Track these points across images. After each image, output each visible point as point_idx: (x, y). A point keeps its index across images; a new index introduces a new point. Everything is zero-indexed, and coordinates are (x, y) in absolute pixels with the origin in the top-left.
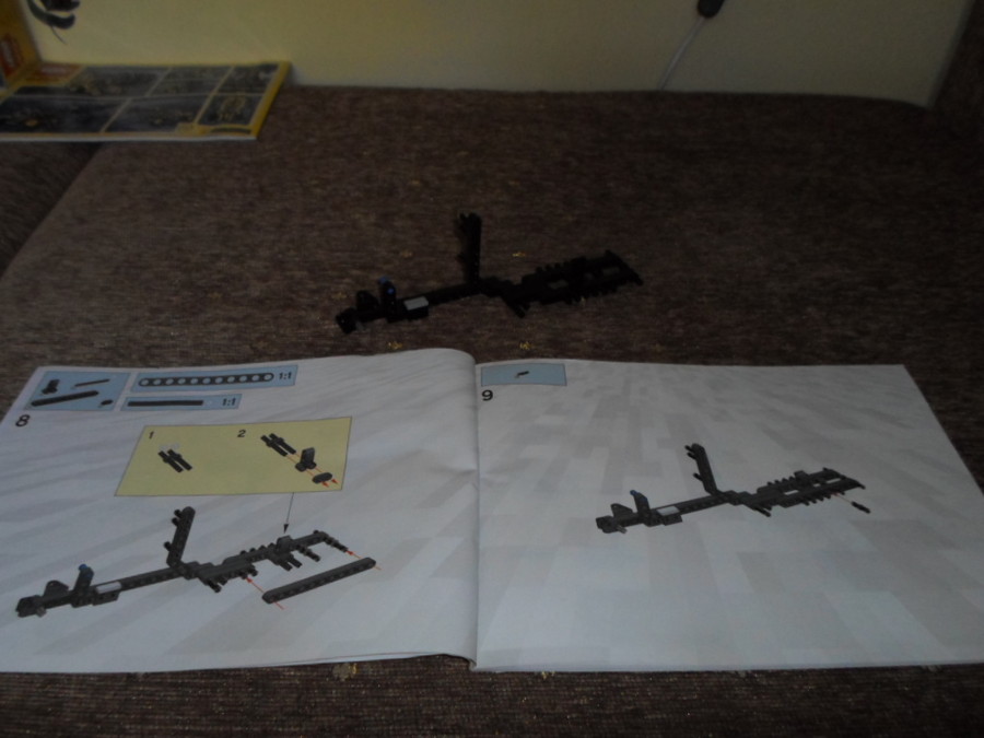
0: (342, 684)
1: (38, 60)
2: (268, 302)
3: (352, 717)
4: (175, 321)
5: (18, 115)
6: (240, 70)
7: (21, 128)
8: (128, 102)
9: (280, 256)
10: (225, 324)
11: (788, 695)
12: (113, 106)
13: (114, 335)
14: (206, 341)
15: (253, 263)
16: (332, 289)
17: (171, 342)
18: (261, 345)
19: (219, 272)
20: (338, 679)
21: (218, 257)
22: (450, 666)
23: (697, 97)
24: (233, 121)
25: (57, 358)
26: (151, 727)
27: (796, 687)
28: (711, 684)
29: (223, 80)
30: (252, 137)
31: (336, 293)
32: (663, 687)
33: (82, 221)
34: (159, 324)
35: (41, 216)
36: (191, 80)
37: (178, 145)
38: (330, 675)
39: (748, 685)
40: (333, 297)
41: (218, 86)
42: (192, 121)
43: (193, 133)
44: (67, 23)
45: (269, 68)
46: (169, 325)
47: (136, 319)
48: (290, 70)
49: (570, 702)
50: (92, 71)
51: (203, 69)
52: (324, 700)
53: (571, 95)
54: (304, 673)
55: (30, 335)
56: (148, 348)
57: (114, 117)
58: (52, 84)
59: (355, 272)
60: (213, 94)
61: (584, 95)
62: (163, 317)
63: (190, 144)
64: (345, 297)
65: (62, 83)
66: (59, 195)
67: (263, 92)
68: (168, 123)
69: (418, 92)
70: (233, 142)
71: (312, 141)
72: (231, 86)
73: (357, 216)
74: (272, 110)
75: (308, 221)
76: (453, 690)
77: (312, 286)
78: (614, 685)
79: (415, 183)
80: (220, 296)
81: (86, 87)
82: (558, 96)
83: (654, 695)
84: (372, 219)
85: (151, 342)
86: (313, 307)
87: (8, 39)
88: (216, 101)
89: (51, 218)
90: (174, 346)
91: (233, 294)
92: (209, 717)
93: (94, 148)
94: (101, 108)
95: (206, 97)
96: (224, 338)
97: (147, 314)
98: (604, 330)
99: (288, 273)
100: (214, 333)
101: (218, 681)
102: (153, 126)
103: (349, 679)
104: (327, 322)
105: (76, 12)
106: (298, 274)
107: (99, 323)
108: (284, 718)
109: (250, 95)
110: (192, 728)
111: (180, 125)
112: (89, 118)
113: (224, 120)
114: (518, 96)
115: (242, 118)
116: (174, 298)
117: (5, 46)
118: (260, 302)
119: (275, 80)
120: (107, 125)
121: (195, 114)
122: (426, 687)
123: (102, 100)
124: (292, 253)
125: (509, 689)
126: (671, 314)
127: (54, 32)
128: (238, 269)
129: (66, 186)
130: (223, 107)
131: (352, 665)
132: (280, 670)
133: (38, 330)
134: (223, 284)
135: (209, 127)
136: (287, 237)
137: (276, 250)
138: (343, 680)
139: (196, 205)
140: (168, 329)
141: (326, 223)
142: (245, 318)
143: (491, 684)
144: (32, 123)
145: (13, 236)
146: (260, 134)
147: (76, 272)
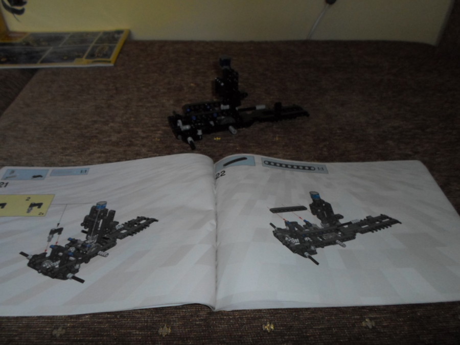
0: (163, 338)
1: (7, 30)
2: (120, 143)
4: (74, 153)
6: (105, 33)
8: (51, 49)
9: (127, 121)
10: (100, 155)
11: (395, 337)
12: (44, 51)
14: (90, 163)
15: (112, 124)
16: (153, 136)
17: (73, 164)
19: (96, 129)
20: (161, 335)
21: (95, 122)
22: (219, 327)
23: (327, 42)
24: (102, 57)
27: (398, 332)
28: (355, 332)
29: (97, 38)
30: (111, 65)
31: (154, 138)
32: (330, 335)
33: (28, 106)
34: (66, 155)
35: (8, 104)
36: (82, 39)
37: (75, 68)
38: (157, 333)
39: (374, 332)
40: (153, 140)
41: (95, 41)
42: (82, 57)
43: (82, 63)
44: (20, 12)
45: (119, 32)
46: (71, 156)
47: (54, 153)
48: (130, 33)
50: (33, 35)
51: (87, 34)
53: (266, 43)
54: (143, 333)
57: (44, 57)
58: (14, 41)
59: (163, 128)
60: (92, 45)
61: (272, 43)
62: (68, 152)
63: (81, 68)
64: (159, 140)
65: (19, 41)
66: (17, 95)
67: (116, 43)
68: (71, 58)
69: (192, 42)
70: (102, 67)
71: (141, 66)
72: (101, 41)
73: (164, 101)
74: (121, 52)
75: (140, 104)
77: (143, 135)
78: (304, 334)
79: (192, 85)
80: (97, 140)
81: (31, 42)
82: (259, 43)
83: (325, 339)
84: (172, 102)
85: (62, 164)
86: (144, 145)
88: (94, 48)
89: (12, 105)
91: (104, 139)
93: (36, 70)
94: (37, 52)
95: (89, 46)
97: (61, 151)
98: (288, 153)
99: (130, 129)
101: (99, 338)
102: (63, 60)
103: (167, 335)
104: (150, 153)
105: (25, 7)
106: (136, 129)
107: (36, 155)
109: (111, 45)
111: (77, 59)
112: (32, 57)
113: (98, 57)
115: (107, 55)
116: (74, 143)
118: (116, 144)
119: (122, 38)
120: (41, 59)
121: (84, 54)
122: (207, 339)
123: (38, 49)
124: (132, 119)
125: (251, 339)
126: (321, 145)
127: (15, 17)
128: (106, 128)
129: (20, 90)
130: (97, 51)
131: (168, 328)
132: (131, 331)
133: (5, 159)
134: (98, 135)
135: (90, 60)
136: (130, 111)
137: (125, 118)
138: (164, 336)
139: (84, 97)
140: (71, 158)
141: (149, 105)
142: (109, 152)
143: (241, 336)
144: (4, 60)
146: (115, 63)
147: (25, 130)
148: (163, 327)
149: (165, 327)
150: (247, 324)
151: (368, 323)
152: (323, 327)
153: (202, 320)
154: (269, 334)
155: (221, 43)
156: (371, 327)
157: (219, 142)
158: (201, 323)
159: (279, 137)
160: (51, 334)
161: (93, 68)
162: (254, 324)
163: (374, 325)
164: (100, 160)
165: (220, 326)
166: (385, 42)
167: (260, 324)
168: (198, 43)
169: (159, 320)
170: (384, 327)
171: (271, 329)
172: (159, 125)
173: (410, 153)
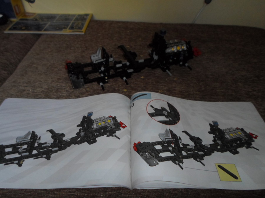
1: (25, 12)
4: (64, 82)
5: (20, 26)
6: (79, 15)
7: (21, 29)
8: (49, 23)
12: (45, 24)
18: (88, 89)
24: (78, 29)
29: (75, 18)
30: (83, 33)
33: (38, 54)
34: (60, 83)
35: (26, 53)
36: (66, 18)
37: (63, 35)
41: (74, 19)
42: (67, 29)
43: (67, 32)
44: (33, 2)
45: (87, 15)
46: (62, 83)
48: (92, 16)
50: (39, 15)
51: (69, 15)
55: (25, 84)
56: (57, 89)
57: (45, 28)
58: (28, 18)
60: (72, 22)
62: (61, 81)
63: (67, 35)
65: (32, 18)
66: (31, 47)
67: (85, 21)
68: (60, 29)
69: (127, 22)
70: (78, 34)
72: (77, 19)
74: (88, 26)
79: (128, 46)
81: (38, 19)
87: (17, 5)
88: (73, 24)
89: (29, 53)
90: (65, 89)
93: (41, 34)
94: (41, 25)
95: (70, 22)
102: (56, 30)
107: (43, 82)
109: (83, 22)
111: (64, 30)
112: (39, 27)
113: (76, 29)
115: (80, 28)
116: (64, 76)
117: (16, 7)
119: (89, 18)
120: (43, 30)
121: (67, 27)
123: (41, 23)
127: (30, 5)
129: (33, 45)
130: (75, 25)
133: (27, 83)
135: (71, 30)
139: (69, 51)
144: (23, 28)
145: (19, 58)
146: (85, 33)
147: (37, 68)
155: (144, 23)
161: (73, 35)
168: (131, 23)
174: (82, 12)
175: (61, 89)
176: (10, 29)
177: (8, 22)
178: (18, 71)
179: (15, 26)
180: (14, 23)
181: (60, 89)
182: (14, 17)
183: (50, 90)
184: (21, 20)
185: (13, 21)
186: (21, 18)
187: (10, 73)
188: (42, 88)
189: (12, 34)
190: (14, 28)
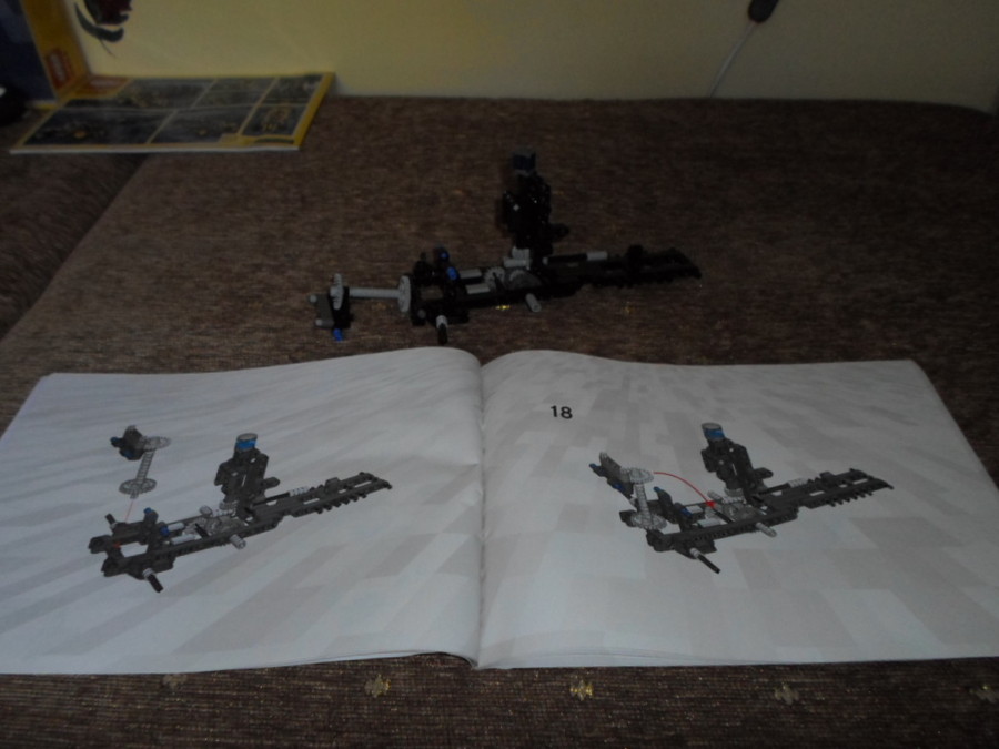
0: (374, 699)
1: (88, 74)
3: (383, 734)
4: (215, 331)
5: (67, 127)
6: (285, 81)
7: (70, 140)
8: (174, 113)
10: (264, 334)
11: (838, 724)
12: (160, 117)
13: (155, 344)
14: (244, 351)
15: (291, 273)
17: (211, 352)
19: (260, 282)
20: (371, 695)
21: (258, 267)
23: (747, 104)
24: (275, 133)
25: (99, 366)
26: (182, 739)
27: (845, 716)
28: (756, 710)
29: (267, 91)
30: (295, 148)
32: (704, 712)
33: (126, 231)
34: (200, 334)
35: (88, 226)
36: (236, 91)
37: (222, 155)
38: (362, 690)
39: (795, 713)
40: (373, 307)
41: (263, 97)
42: (236, 132)
43: (236, 144)
44: (115, 37)
45: (313, 79)
46: (208, 335)
47: (176, 329)
48: (333, 80)
49: (608, 725)
50: (139, 82)
51: (247, 81)
52: (354, 716)
53: (617, 103)
54: (335, 688)
55: (73, 344)
56: (188, 357)
57: (159, 130)
58: (100, 97)
60: (256, 106)
61: (630, 103)
62: (203, 326)
63: (233, 155)
64: (384, 307)
65: (111, 95)
66: (105, 206)
67: (306, 102)
68: (213, 134)
69: (462, 101)
70: (276, 153)
71: (355, 151)
72: (276, 97)
73: (399, 226)
74: (315, 121)
75: (349, 231)
76: (487, 709)
78: (654, 709)
79: (458, 192)
80: (261, 305)
81: (134, 98)
82: (604, 104)
84: (413, 229)
85: (191, 352)
87: (58, 52)
88: (261, 111)
89: (96, 228)
90: (214, 356)
92: (240, 730)
93: (139, 159)
94: (148, 120)
95: (249, 108)
96: (264, 349)
97: (188, 324)
98: (647, 342)
100: (254, 343)
102: (199, 138)
103: (381, 695)
104: (365, 333)
105: (125, 26)
107: (139, 333)
108: (315, 734)
109: (295, 106)
110: (223, 740)
111: (224, 136)
112: (136, 130)
113: (268, 131)
114: (564, 105)
115: (286, 128)
116: (215, 308)
117: (54, 58)
118: (298, 314)
119: (319, 90)
120: (153, 137)
121: (239, 125)
122: (460, 706)
123: (149, 112)
125: (544, 710)
126: (718, 326)
127: (104, 46)
128: (278, 280)
129: (111, 198)
130: (267, 118)
131: (384, 681)
132: (312, 683)
133: (81, 338)
134: (264, 294)
135: (253, 139)
136: (327, 247)
137: (317, 260)
138: (375, 696)
139: (238, 215)
140: (208, 338)
141: (367, 233)
142: (284, 329)
143: (526, 705)
144: (79, 135)
145: (59, 246)
146: (303, 144)
147: (119, 281)
148: (374, 679)
149: (379, 680)
150: (539, 682)
151: (787, 695)
152: (693, 696)
153: (450, 670)
154: (581, 703)
155: (521, 103)
156: (789, 701)
157: (506, 313)
158: (448, 675)
159: (631, 307)
160: (161, 683)
161: (257, 155)
162: (554, 684)
163: (797, 698)
164: (266, 345)
165: (485, 682)
166: (874, 104)
167: (564, 684)
168: (474, 103)
169: (368, 666)
170: (819, 703)
171: (588, 695)
172: (385, 276)
173: (907, 347)
174: (294, 69)
175: (201, 358)
176: (33, 141)
177: (26, 115)
178: (53, 291)
179: (48, 129)
180: (46, 118)
181: (197, 356)
182: (48, 95)
183: (163, 361)
184: (71, 103)
185: (46, 111)
186: (73, 96)
187: (26, 302)
188: (133, 354)
189: (38, 157)
190: (47, 137)
